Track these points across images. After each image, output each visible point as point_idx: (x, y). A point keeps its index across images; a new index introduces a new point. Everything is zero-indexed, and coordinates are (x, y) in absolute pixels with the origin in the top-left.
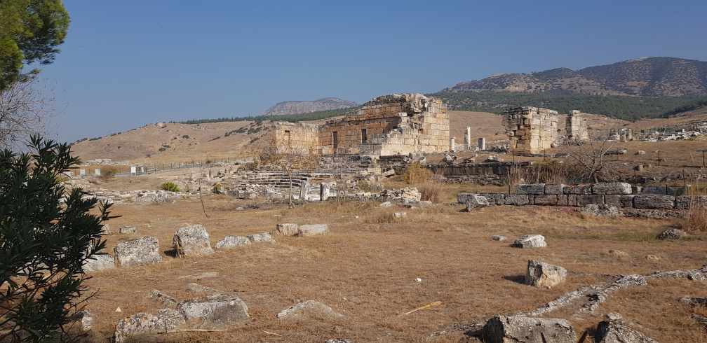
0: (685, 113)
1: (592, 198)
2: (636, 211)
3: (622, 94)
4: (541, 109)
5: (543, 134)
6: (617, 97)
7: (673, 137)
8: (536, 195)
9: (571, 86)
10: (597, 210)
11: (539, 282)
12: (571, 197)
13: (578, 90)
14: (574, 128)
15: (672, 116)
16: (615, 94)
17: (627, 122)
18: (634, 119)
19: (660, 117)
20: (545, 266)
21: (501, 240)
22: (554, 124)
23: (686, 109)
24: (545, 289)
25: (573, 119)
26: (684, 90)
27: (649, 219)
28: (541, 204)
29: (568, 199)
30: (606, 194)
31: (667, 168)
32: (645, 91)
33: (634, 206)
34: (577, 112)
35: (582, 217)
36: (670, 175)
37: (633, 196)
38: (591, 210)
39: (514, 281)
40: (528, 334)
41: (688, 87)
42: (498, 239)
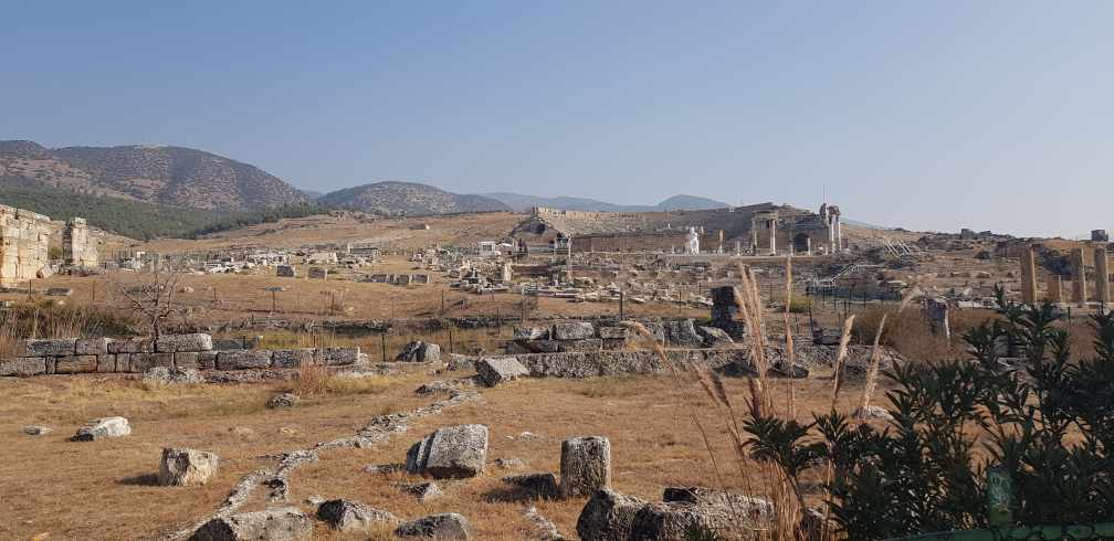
0: (220, 234)
1: (155, 357)
2: (221, 374)
3: (127, 197)
4: (21, 212)
5: (24, 253)
6: (120, 200)
7: (220, 268)
8: (59, 357)
9: (41, 173)
10: (167, 375)
11: (185, 479)
12: (121, 358)
13: (53, 182)
14: (76, 247)
15: (202, 236)
16: (116, 195)
17: (136, 242)
18: (147, 238)
19: (184, 236)
20: (193, 454)
21: (42, 433)
22: (43, 238)
23: (221, 228)
24: (199, 486)
25: (76, 231)
26: (218, 201)
27: (242, 384)
28: (68, 373)
29: (116, 361)
30: (177, 351)
31: (226, 313)
32: (162, 196)
33: (217, 368)
34: (83, 221)
35: (145, 388)
36: (230, 322)
37: (216, 352)
38: (158, 377)
39: (141, 484)
40: (261, 532)
41: (223, 197)
42: (38, 432)
